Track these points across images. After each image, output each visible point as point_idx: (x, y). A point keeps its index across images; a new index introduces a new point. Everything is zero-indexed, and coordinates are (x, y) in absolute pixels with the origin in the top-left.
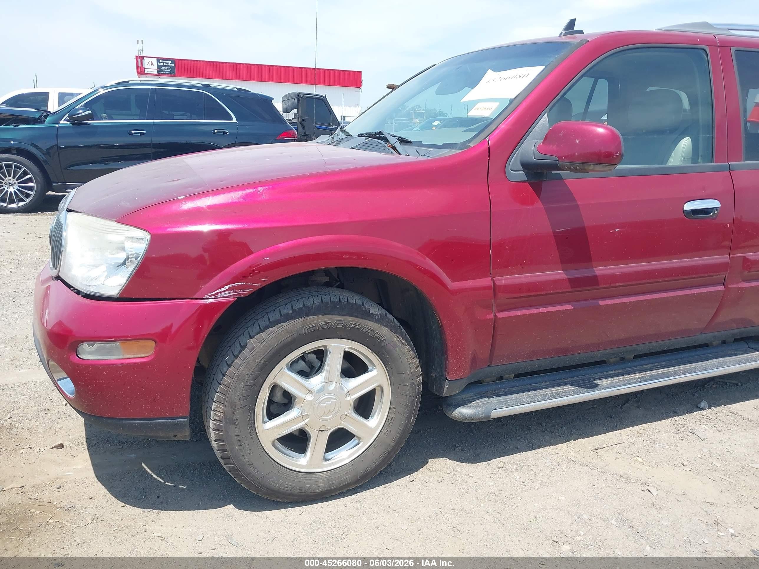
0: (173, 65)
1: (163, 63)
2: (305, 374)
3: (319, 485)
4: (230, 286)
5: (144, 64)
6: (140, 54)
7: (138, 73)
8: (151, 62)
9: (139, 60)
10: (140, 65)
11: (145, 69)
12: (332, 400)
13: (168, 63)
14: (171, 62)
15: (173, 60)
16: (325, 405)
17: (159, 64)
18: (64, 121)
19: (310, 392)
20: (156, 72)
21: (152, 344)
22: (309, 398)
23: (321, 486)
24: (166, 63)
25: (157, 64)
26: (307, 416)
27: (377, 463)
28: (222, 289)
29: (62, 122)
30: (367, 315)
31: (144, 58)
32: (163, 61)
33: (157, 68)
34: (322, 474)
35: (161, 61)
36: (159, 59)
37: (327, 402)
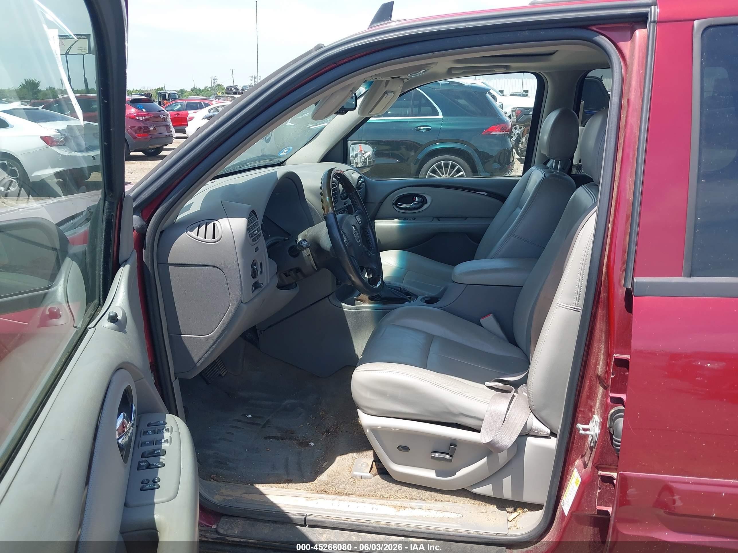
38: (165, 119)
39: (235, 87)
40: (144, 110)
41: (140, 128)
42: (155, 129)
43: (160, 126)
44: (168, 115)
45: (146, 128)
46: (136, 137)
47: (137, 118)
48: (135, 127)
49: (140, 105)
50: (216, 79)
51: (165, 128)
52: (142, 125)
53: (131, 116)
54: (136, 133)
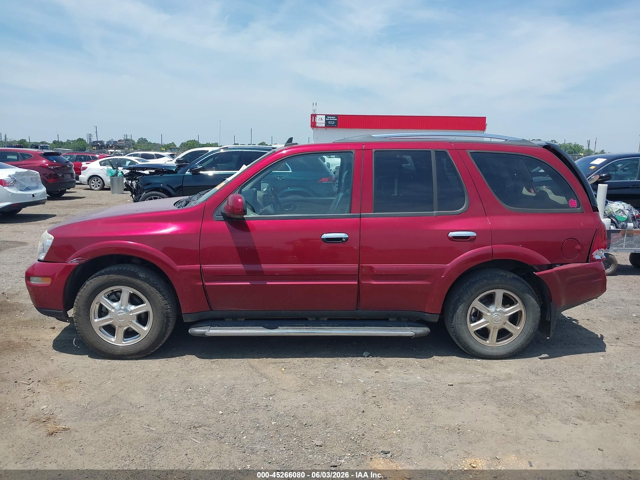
0: (336, 119)
1: (330, 118)
2: (114, 301)
3: (119, 351)
4: (76, 259)
5: (316, 120)
6: (314, 113)
7: (311, 126)
8: (321, 118)
9: (313, 117)
10: (313, 121)
11: (317, 124)
12: (123, 313)
13: (333, 118)
14: (335, 117)
15: (336, 116)
16: (119, 315)
17: (326, 119)
18: (188, 172)
19: (113, 308)
20: (324, 125)
21: (50, 279)
22: (113, 311)
23: (119, 352)
24: (331, 118)
25: (325, 119)
26: (112, 319)
27: (147, 347)
28: (74, 260)
29: (187, 173)
30: (138, 277)
31: (317, 116)
32: (329, 117)
33: (324, 123)
34: (120, 347)
35: (328, 117)
36: (326, 116)
37: (121, 314)
38: (70, 169)
39: (101, 142)
40: (55, 161)
41: (50, 175)
42: (63, 176)
43: (67, 174)
44: (72, 165)
45: (56, 175)
46: (48, 181)
47: (49, 167)
48: (47, 174)
49: (51, 158)
50: (92, 136)
51: (70, 175)
52: (53, 173)
53: (44, 165)
54: (47, 178)
